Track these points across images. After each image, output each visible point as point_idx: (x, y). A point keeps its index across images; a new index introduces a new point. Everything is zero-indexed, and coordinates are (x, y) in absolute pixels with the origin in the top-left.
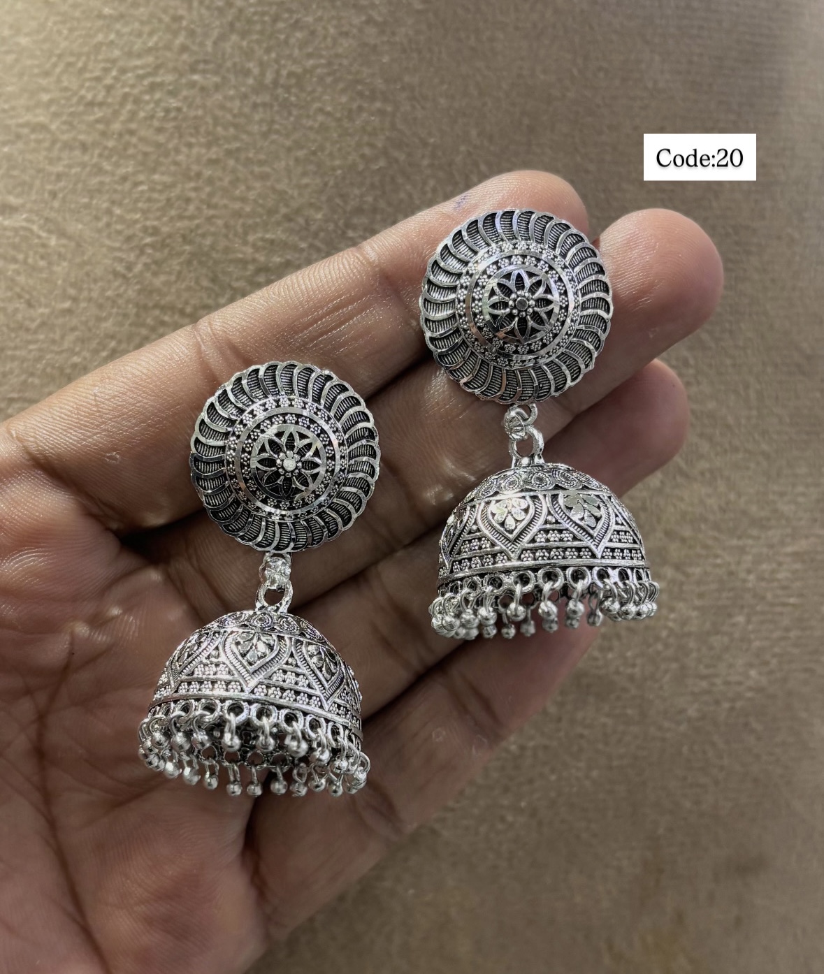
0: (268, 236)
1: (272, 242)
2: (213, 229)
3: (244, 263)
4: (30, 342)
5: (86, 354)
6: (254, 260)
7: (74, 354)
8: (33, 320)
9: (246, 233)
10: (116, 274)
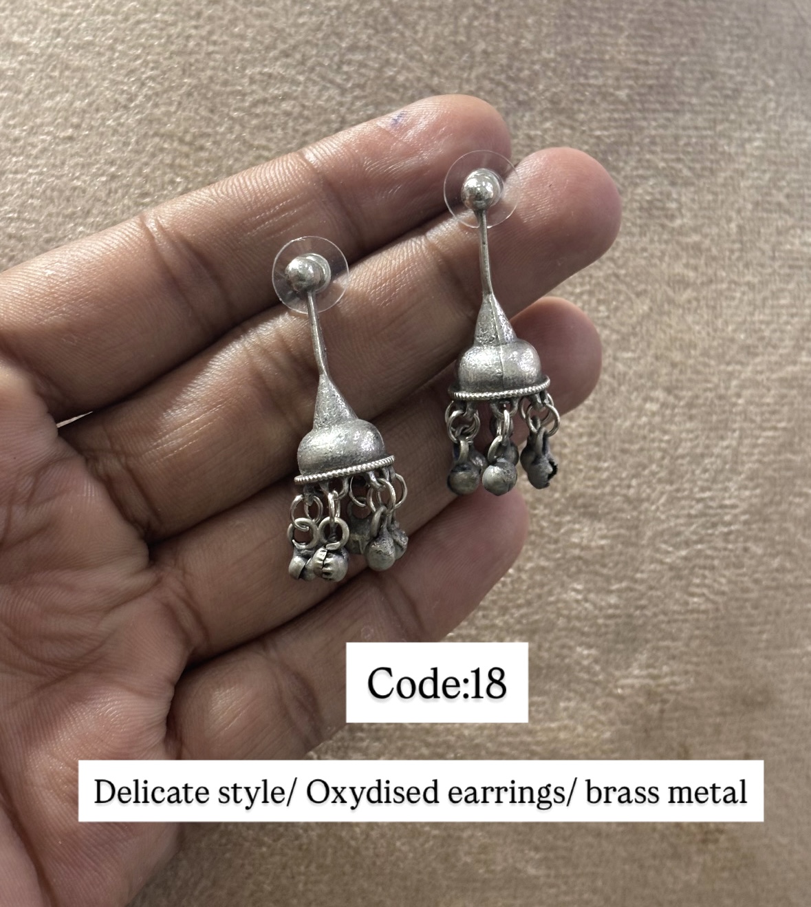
3: (242, 95)
5: (85, 178)
6: (253, 92)
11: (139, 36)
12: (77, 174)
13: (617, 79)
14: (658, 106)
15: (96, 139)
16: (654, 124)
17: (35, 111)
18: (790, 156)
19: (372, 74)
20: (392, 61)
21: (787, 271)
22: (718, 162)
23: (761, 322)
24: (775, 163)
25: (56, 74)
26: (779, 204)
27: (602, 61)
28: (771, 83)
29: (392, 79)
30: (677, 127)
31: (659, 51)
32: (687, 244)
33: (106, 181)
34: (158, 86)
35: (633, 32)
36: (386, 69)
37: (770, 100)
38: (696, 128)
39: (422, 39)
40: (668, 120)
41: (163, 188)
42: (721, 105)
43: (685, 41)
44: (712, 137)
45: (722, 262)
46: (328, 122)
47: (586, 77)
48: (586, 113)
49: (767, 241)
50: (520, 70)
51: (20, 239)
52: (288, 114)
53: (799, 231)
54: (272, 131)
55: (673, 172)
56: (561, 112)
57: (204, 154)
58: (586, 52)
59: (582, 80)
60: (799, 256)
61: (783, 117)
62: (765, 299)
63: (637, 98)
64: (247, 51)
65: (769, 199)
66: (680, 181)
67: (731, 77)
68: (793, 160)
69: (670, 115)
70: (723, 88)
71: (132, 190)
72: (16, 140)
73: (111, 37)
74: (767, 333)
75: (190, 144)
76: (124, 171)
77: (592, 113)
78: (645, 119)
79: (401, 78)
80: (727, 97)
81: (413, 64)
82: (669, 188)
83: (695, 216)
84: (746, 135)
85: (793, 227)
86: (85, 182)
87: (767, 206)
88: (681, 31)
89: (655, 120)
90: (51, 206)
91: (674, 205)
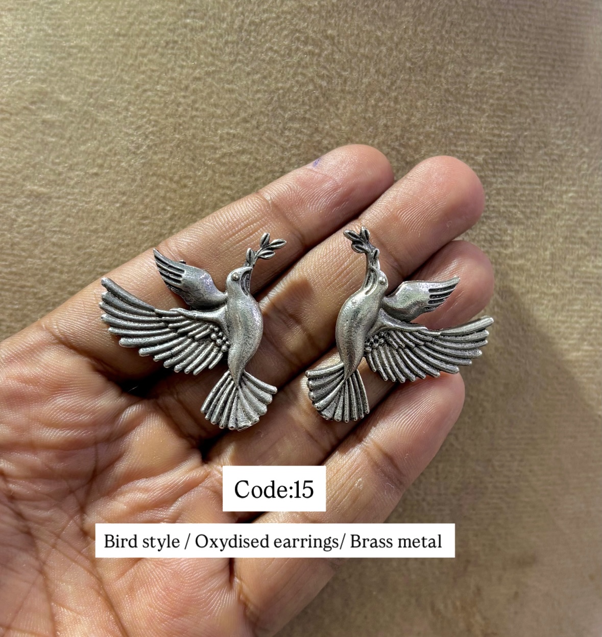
0: (232, 131)
3: (214, 149)
4: (68, 194)
5: (105, 204)
6: (222, 147)
8: (70, 178)
9: (216, 129)
11: (145, 101)
12: (100, 200)
13: (478, 147)
14: (505, 168)
15: (113, 176)
16: (500, 180)
17: (73, 153)
18: (593, 203)
19: (305, 138)
20: (320, 129)
21: (581, 286)
22: (542, 208)
23: (559, 321)
24: (582, 209)
25: (88, 126)
26: (582, 238)
27: (469, 134)
28: (586, 150)
29: (319, 142)
30: (516, 182)
31: (509, 127)
32: (514, 265)
33: (120, 206)
34: (157, 139)
35: (492, 113)
36: (315, 135)
37: (584, 162)
38: (530, 183)
39: (342, 114)
40: (511, 177)
41: (158, 214)
42: (549, 167)
43: (528, 120)
44: (540, 190)
45: (537, 279)
46: (272, 171)
47: (456, 145)
49: (569, 265)
50: (409, 139)
51: (60, 246)
52: (246, 164)
53: (593, 258)
54: (234, 176)
55: (510, 215)
57: (186, 191)
58: (457, 127)
59: (453, 148)
60: (591, 275)
61: (592, 175)
62: (564, 306)
63: (490, 161)
64: (219, 117)
65: (574, 234)
66: (514, 221)
67: (558, 146)
68: (594, 206)
69: (512, 174)
70: (552, 154)
71: (136, 214)
72: (60, 174)
73: (126, 101)
74: (562, 329)
75: (177, 182)
76: (131, 200)
78: (494, 176)
80: (554, 160)
82: (506, 225)
83: (522, 246)
84: (564, 188)
85: (589, 255)
86: (105, 207)
87: (573, 239)
88: (527, 112)
89: (501, 177)
90: (82, 223)
91: (508, 238)
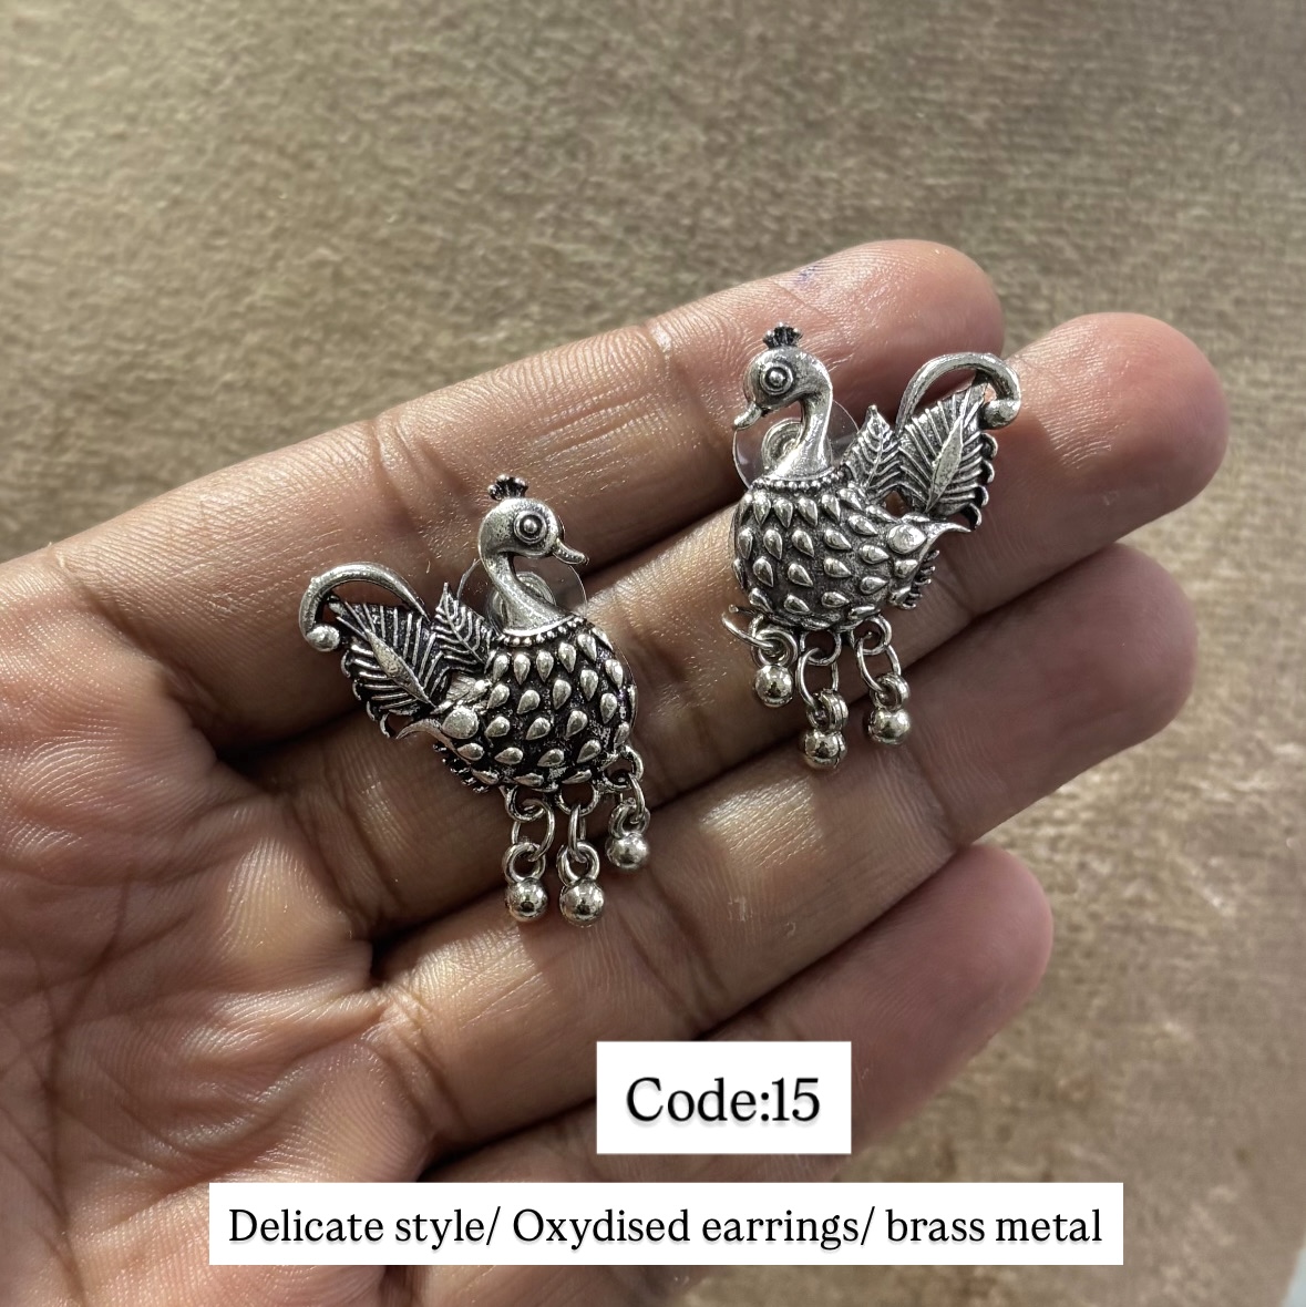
0: (420, 48)
1: (424, 57)
2: (339, 32)
3: (378, 84)
4: (58, 177)
5: (135, 201)
6: (395, 82)
7: (120, 200)
8: (66, 144)
9: (386, 43)
10: (193, 86)
12: (125, 193)
13: (974, 92)
14: (1036, 142)
15: (156, 140)
16: (1026, 171)
17: (76, 91)
18: (1252, 235)
19: (579, 64)
20: (613, 44)
22: (1125, 238)
24: (1223, 245)
26: (1221, 315)
27: (952, 62)
28: (1237, 110)
29: (611, 74)
30: (1065, 177)
31: (1049, 49)
33: (167, 207)
34: (256, 63)
35: (1008, 18)
36: (601, 58)
37: (1231, 140)
38: (1097, 181)
39: (664, 12)
40: (1051, 165)
41: (248, 226)
42: (1143, 144)
43: (1095, 36)
44: (1121, 198)
46: (504, 137)
47: (922, 87)
48: (913, 146)
50: (815, 70)
51: (31, 289)
52: (444, 120)
53: (1247, 361)
54: (419, 147)
55: (1048, 251)
56: (873, 142)
57: (312, 176)
58: (926, 46)
59: (915, 93)
61: (1250, 168)
63: (1002, 126)
64: (395, 16)
65: (1204, 304)
66: (1057, 267)
67: (1167, 98)
68: (1256, 242)
69: (1055, 158)
70: (1152, 115)
71: (201, 225)
75: (294, 157)
76: (192, 194)
77: (925, 148)
78: (1012, 161)
79: (624, 74)
80: (1156, 131)
81: (646, 52)
82: (1037, 277)
84: (1181, 196)
85: (1239, 354)
86: (134, 207)
88: (1091, 18)
89: (1029, 164)
90: (82, 241)
91: (1041, 306)
